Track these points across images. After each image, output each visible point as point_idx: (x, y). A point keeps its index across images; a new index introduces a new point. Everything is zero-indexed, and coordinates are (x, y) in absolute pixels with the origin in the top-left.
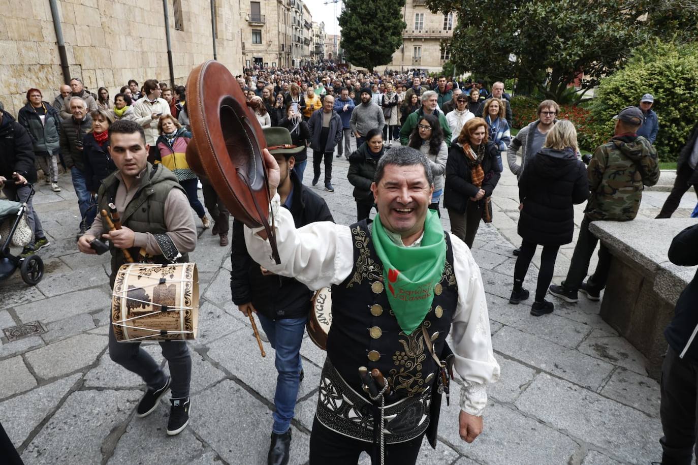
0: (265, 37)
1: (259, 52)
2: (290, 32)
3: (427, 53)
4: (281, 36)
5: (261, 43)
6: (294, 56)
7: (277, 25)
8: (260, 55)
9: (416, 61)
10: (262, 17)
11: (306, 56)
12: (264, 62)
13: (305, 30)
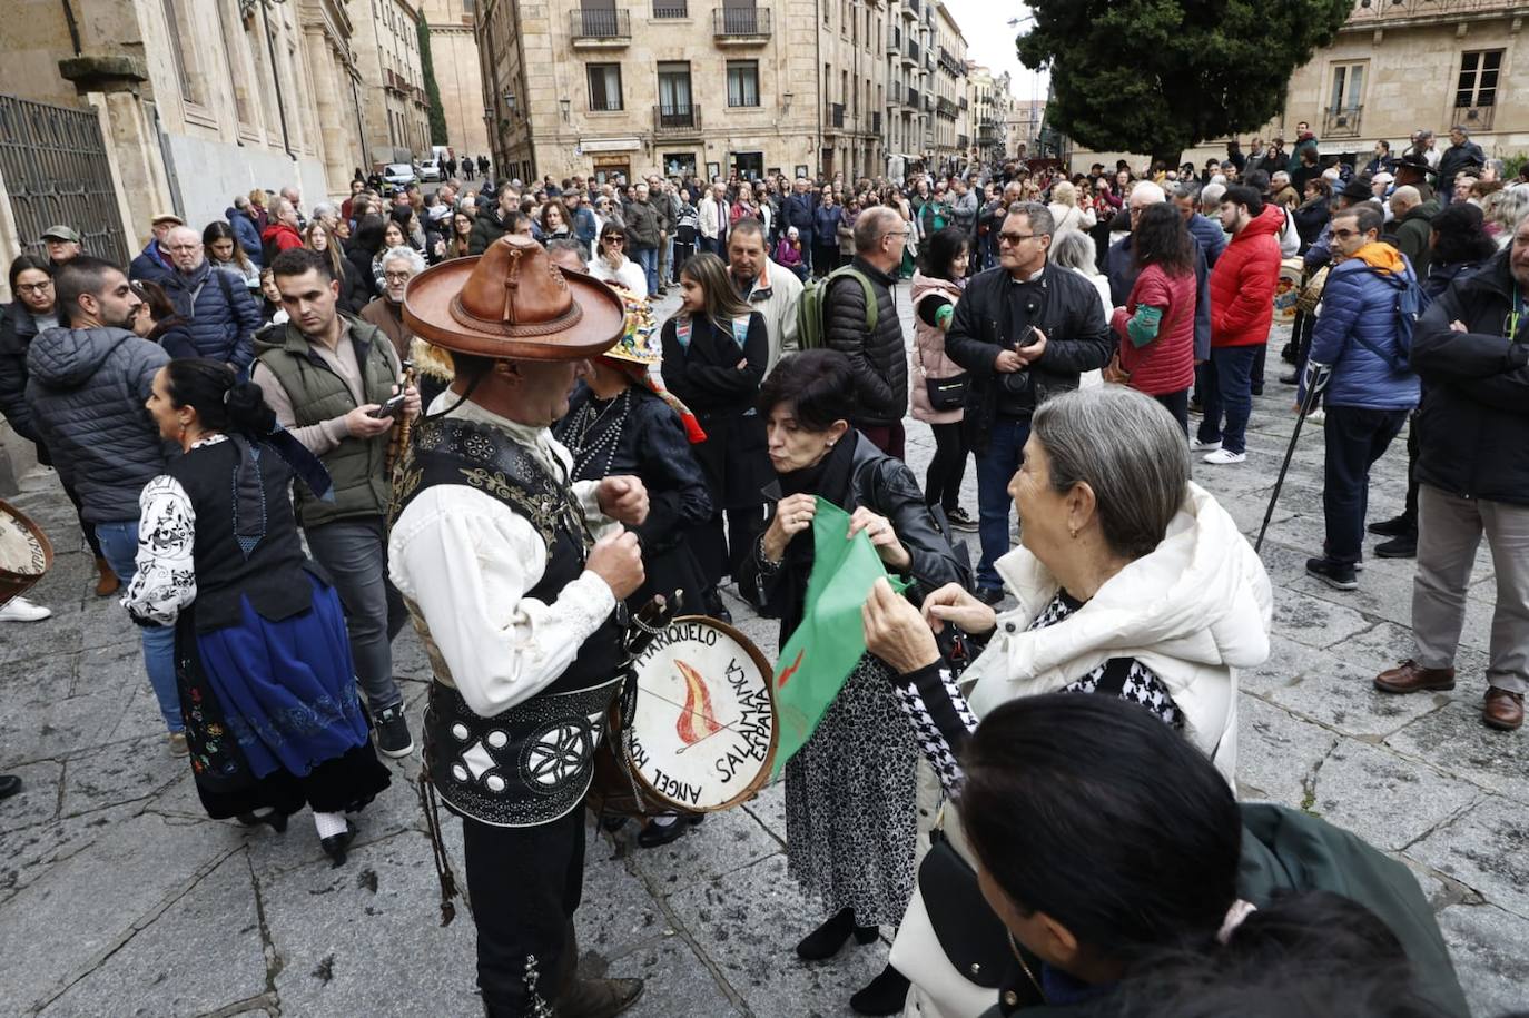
0: (771, 84)
1: (752, 132)
2: (877, 71)
3: (1393, 87)
4: (835, 82)
5: (758, 104)
6: (896, 148)
7: (813, 40)
8: (753, 145)
9: (1341, 123)
10: (760, 15)
11: (942, 148)
12: (766, 165)
13: (940, 74)
